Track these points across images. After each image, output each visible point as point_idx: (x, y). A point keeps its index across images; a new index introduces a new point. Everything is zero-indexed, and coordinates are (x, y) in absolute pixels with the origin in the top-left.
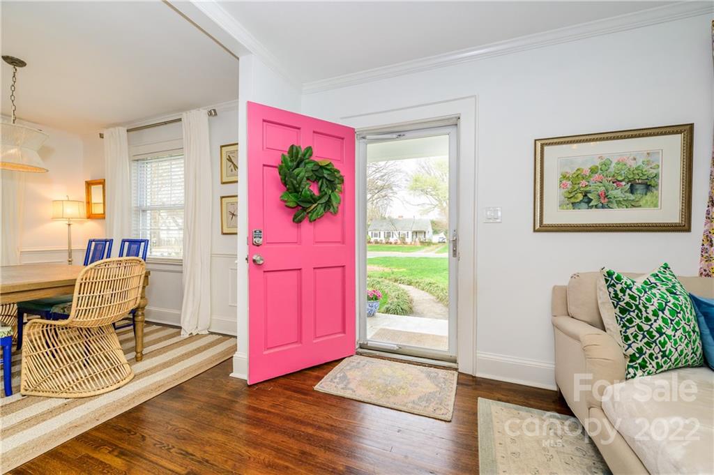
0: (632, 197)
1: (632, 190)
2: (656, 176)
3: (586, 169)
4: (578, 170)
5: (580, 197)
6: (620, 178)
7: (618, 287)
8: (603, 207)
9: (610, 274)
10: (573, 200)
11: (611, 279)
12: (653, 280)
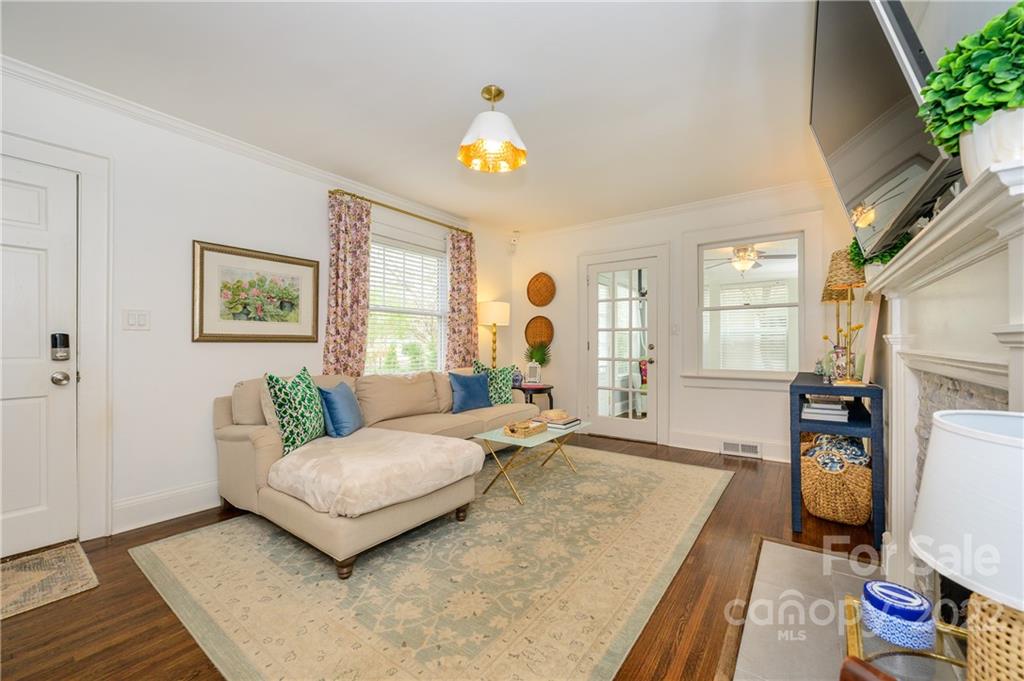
0: (282, 313)
1: (282, 306)
2: (298, 297)
3: (246, 281)
4: (238, 282)
5: (240, 308)
6: (273, 295)
7: (277, 387)
8: (260, 320)
9: (271, 378)
10: (233, 311)
11: (272, 381)
12: (297, 380)
